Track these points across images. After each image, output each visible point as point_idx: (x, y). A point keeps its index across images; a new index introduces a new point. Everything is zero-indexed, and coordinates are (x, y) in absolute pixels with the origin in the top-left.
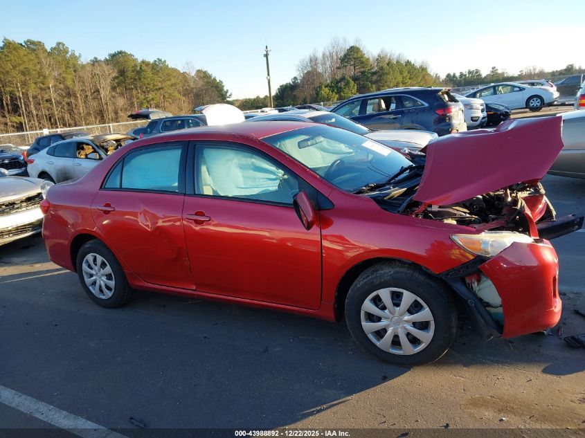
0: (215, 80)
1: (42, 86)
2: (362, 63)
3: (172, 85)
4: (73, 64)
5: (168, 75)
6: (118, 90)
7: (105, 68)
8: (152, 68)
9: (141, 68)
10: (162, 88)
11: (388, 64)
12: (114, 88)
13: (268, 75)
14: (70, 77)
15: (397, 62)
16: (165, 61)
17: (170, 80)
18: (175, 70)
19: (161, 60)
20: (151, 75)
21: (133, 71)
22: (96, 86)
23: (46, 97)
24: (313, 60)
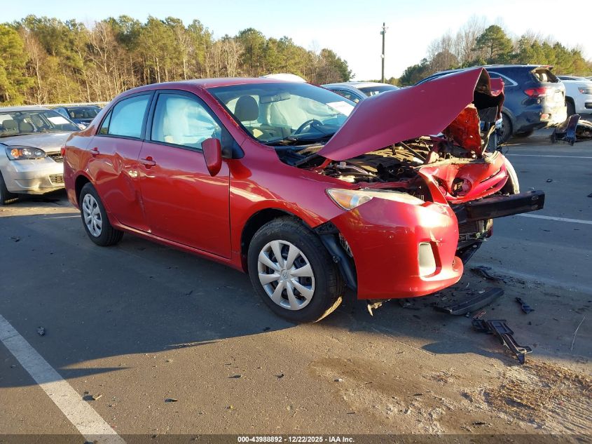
0: (339, 59)
1: (177, 61)
2: (502, 44)
3: (296, 64)
4: (206, 41)
5: (293, 53)
6: (245, 68)
7: (234, 45)
8: (278, 46)
9: (267, 46)
10: (286, 66)
11: (532, 46)
12: (240, 65)
13: (383, 53)
14: (202, 53)
15: (544, 44)
16: (291, 39)
17: (294, 58)
18: (300, 49)
19: (287, 39)
20: (276, 53)
21: (260, 48)
22: (224, 63)
23: (180, 71)
24: (446, 41)
